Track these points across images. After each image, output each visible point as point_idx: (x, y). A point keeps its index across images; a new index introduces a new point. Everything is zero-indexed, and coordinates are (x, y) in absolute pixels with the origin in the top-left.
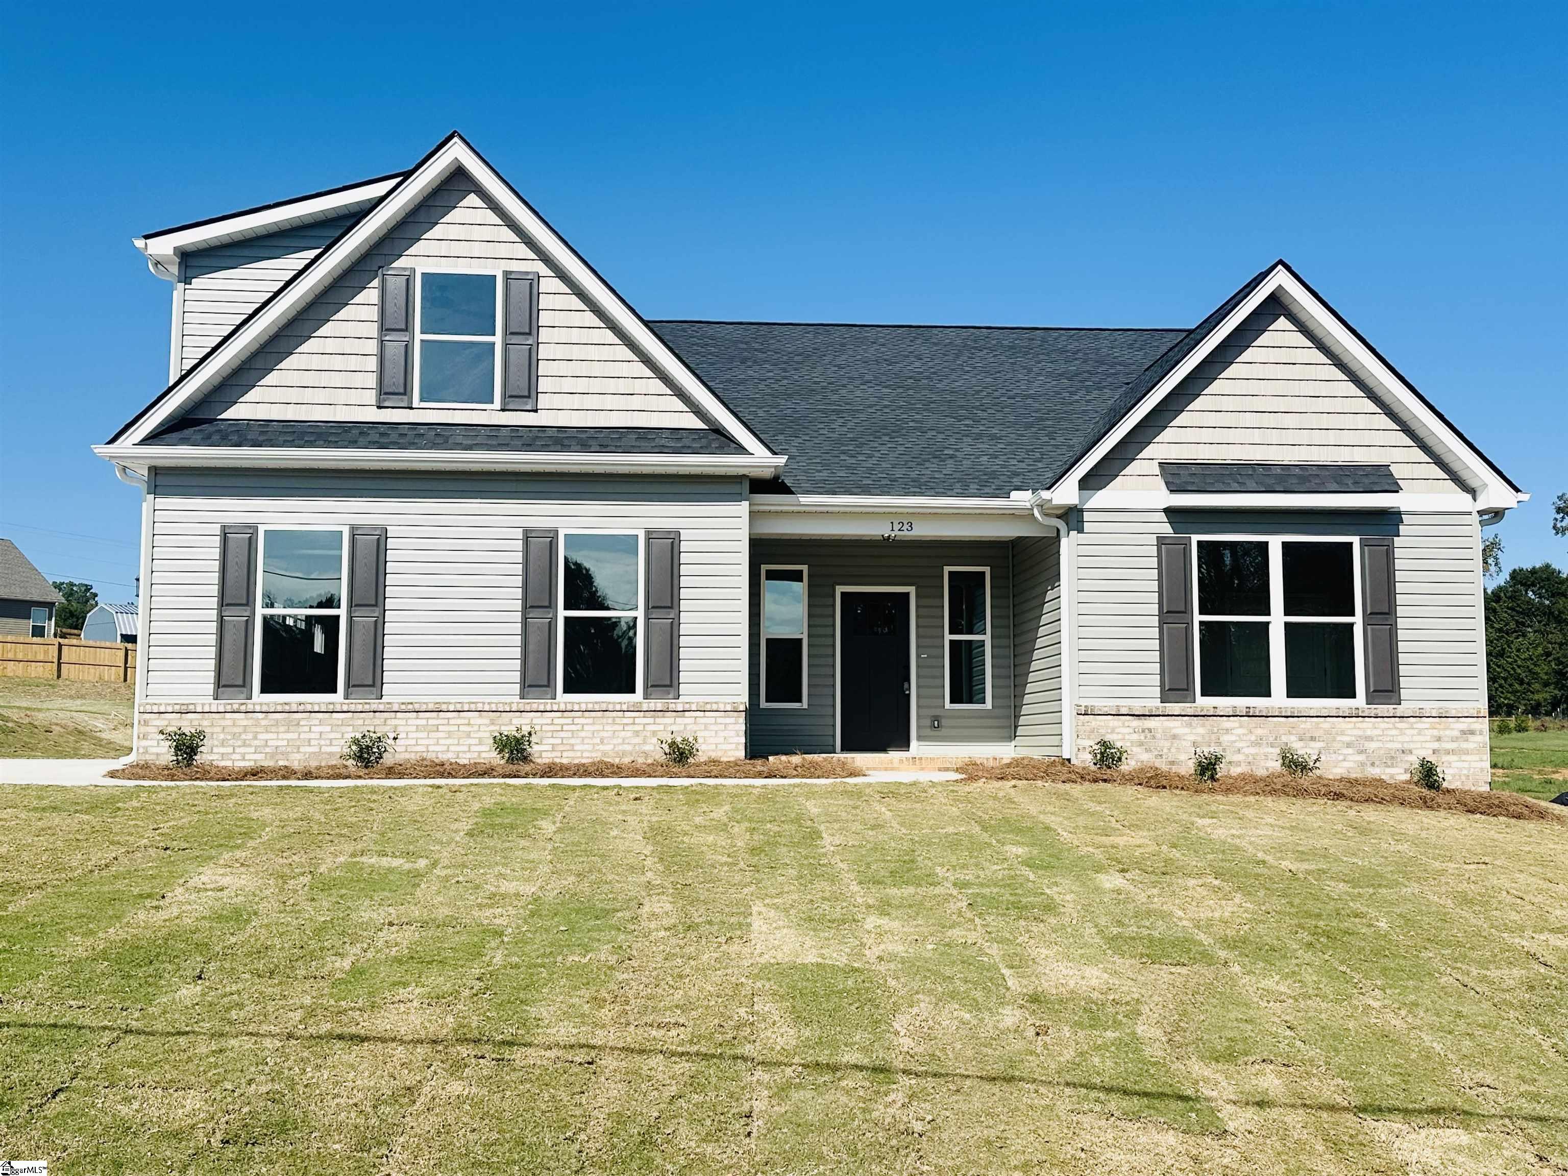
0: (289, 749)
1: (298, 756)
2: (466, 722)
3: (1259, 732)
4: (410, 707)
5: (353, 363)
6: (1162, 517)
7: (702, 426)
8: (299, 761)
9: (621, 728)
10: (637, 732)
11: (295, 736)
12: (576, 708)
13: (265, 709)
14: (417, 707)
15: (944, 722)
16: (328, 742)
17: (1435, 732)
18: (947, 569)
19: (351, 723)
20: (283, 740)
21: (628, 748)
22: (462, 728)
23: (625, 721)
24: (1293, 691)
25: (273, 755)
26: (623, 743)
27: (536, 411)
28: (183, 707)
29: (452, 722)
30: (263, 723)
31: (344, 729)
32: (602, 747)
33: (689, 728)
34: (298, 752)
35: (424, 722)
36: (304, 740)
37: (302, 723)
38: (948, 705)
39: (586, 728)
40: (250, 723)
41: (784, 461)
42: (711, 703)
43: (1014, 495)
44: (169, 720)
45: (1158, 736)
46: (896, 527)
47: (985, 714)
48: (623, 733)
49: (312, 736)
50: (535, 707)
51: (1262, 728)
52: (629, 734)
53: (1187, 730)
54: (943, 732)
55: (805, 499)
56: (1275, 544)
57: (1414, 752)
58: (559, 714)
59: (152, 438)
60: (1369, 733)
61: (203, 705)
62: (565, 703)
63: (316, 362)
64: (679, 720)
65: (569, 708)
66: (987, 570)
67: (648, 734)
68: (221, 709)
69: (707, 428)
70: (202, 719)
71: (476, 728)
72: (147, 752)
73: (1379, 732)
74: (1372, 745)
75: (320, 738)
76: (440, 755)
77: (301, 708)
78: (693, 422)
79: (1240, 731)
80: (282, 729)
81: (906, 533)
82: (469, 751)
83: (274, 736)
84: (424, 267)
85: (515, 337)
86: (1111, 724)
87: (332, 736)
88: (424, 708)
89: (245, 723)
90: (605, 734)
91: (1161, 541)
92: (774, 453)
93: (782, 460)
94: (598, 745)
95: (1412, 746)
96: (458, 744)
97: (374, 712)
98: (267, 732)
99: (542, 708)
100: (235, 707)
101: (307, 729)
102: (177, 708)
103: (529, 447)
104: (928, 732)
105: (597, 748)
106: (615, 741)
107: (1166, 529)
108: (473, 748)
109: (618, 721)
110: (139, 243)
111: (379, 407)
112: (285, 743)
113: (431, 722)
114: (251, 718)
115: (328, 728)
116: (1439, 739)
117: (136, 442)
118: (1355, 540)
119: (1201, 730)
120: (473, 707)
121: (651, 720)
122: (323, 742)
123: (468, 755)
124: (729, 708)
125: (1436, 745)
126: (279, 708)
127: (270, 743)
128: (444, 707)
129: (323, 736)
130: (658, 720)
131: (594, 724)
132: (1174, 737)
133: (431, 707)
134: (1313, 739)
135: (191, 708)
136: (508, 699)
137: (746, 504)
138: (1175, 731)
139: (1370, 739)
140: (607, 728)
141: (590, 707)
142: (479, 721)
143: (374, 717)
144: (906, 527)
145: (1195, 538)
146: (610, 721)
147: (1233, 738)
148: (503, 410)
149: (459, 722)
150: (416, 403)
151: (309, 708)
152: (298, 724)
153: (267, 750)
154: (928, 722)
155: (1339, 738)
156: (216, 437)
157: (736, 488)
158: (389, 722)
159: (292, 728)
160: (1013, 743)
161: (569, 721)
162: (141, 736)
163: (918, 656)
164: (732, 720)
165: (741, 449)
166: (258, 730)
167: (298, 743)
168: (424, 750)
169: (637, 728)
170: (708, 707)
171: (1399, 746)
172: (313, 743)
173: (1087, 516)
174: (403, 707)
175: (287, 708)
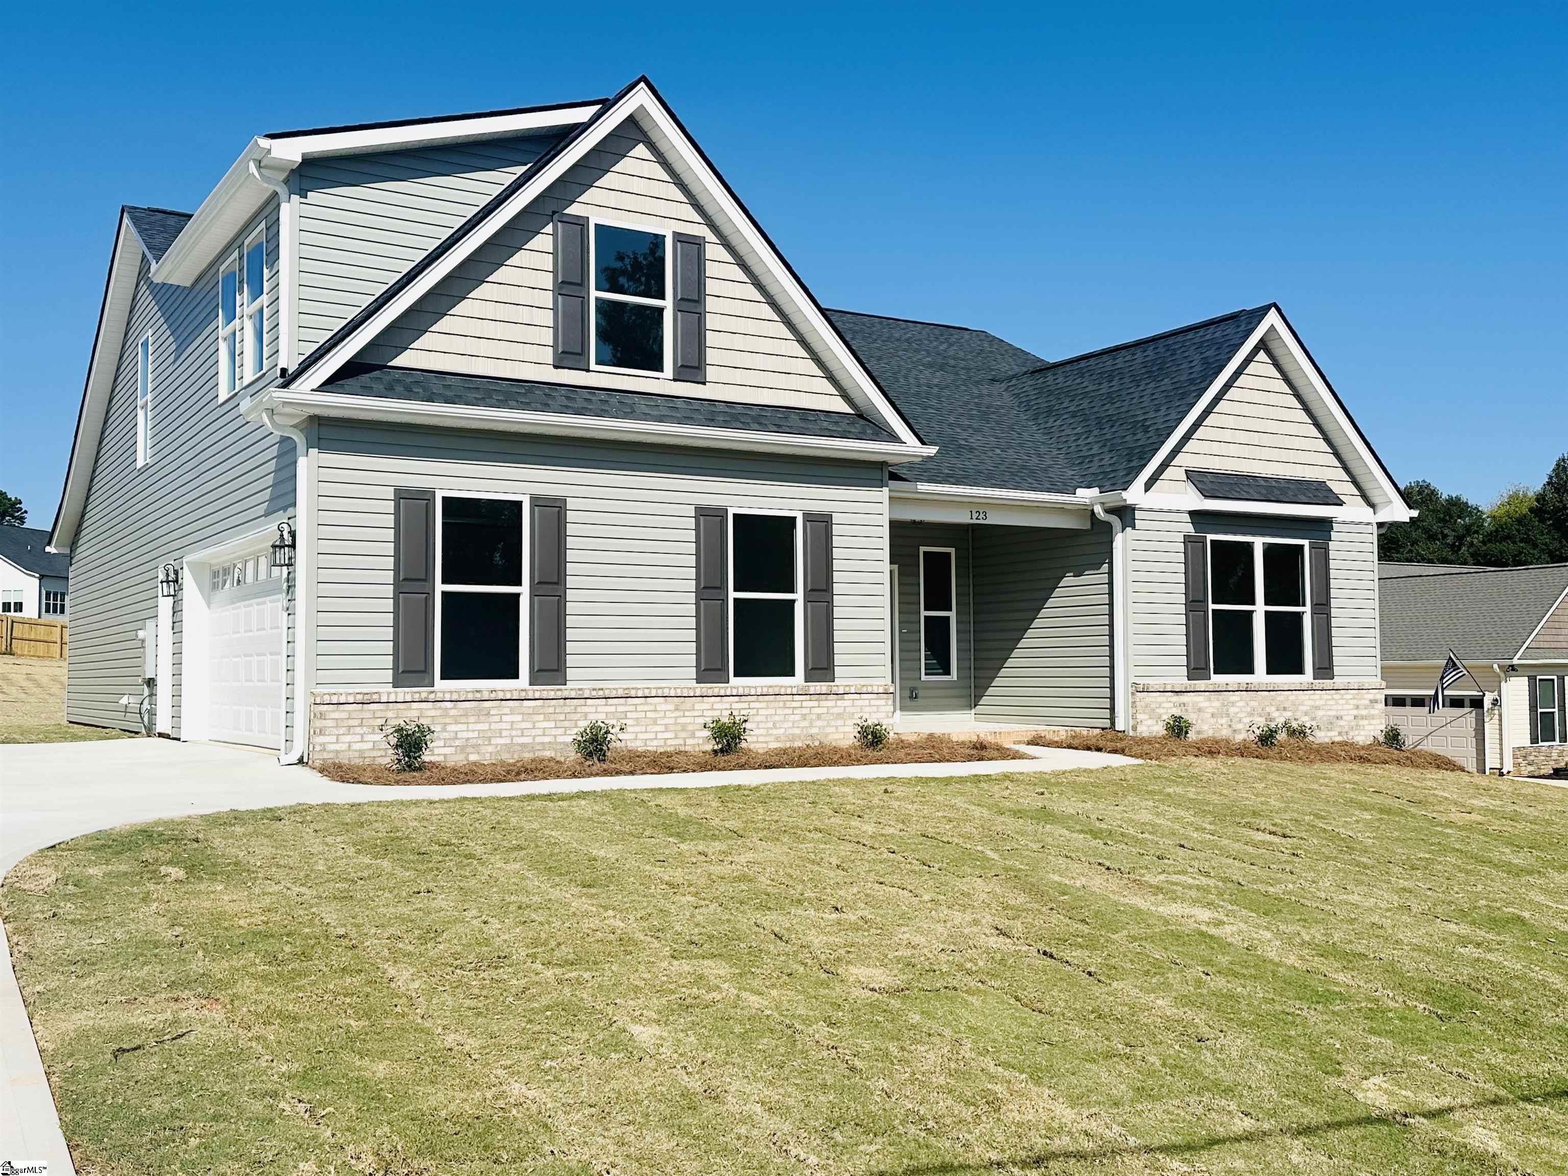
1: (490, 749)
2: (652, 708)
3: (1253, 704)
4: (601, 693)
6: (1187, 518)
7: (850, 411)
8: (491, 753)
9: (790, 711)
10: (805, 715)
11: (485, 726)
12: (753, 692)
13: (455, 697)
14: (607, 694)
15: (921, 693)
16: (519, 733)
17: (1355, 702)
18: (923, 549)
19: (541, 711)
20: (474, 731)
21: (797, 731)
23: (794, 704)
24: (1270, 671)
25: (463, 748)
26: (793, 727)
27: (704, 383)
29: (639, 708)
30: (453, 712)
31: (536, 718)
32: (775, 732)
34: (490, 744)
35: (613, 709)
36: (495, 731)
37: (492, 712)
38: (924, 677)
41: (935, 451)
42: (866, 686)
43: (1080, 492)
46: (975, 515)
47: (951, 685)
49: (504, 726)
50: (716, 692)
51: (1254, 700)
53: (1206, 704)
54: (920, 701)
56: (1259, 543)
57: (1344, 718)
60: (1318, 703)
62: (744, 687)
63: (490, 310)
65: (747, 692)
66: (952, 551)
69: (853, 412)
73: (1322, 702)
74: (1320, 713)
75: (512, 729)
78: (840, 406)
79: (1241, 704)
80: (472, 719)
81: (981, 522)
83: (464, 727)
84: (597, 218)
85: (687, 303)
87: (524, 725)
88: (614, 694)
91: (1187, 539)
92: (923, 443)
93: (932, 450)
95: (1342, 713)
97: (565, 699)
98: (457, 723)
99: (722, 693)
101: (497, 718)
104: (908, 702)
107: (1190, 529)
110: (264, 143)
111: (556, 367)
112: (476, 734)
113: (620, 709)
115: (519, 718)
116: (1357, 707)
117: (315, 387)
118: (1306, 543)
119: (1217, 704)
120: (660, 693)
122: (514, 733)
124: (881, 690)
125: (1355, 712)
127: (459, 735)
128: (633, 693)
129: (515, 726)
132: (1200, 710)
133: (620, 693)
134: (1285, 709)
136: (683, 684)
137: (885, 490)
138: (1201, 705)
139: (1317, 708)
140: (779, 712)
141: (765, 691)
142: (664, 707)
143: (565, 705)
144: (982, 516)
145: (1210, 537)
146: (781, 704)
148: (675, 380)
149: (646, 708)
150: (593, 366)
152: (488, 714)
153: (457, 743)
154: (908, 693)
155: (1301, 708)
157: (877, 475)
158: (579, 709)
159: (482, 718)
160: (973, 711)
162: (318, 731)
163: (900, 631)
165: (894, 438)
167: (489, 734)
171: (1333, 713)
172: (504, 733)
173: (1138, 514)
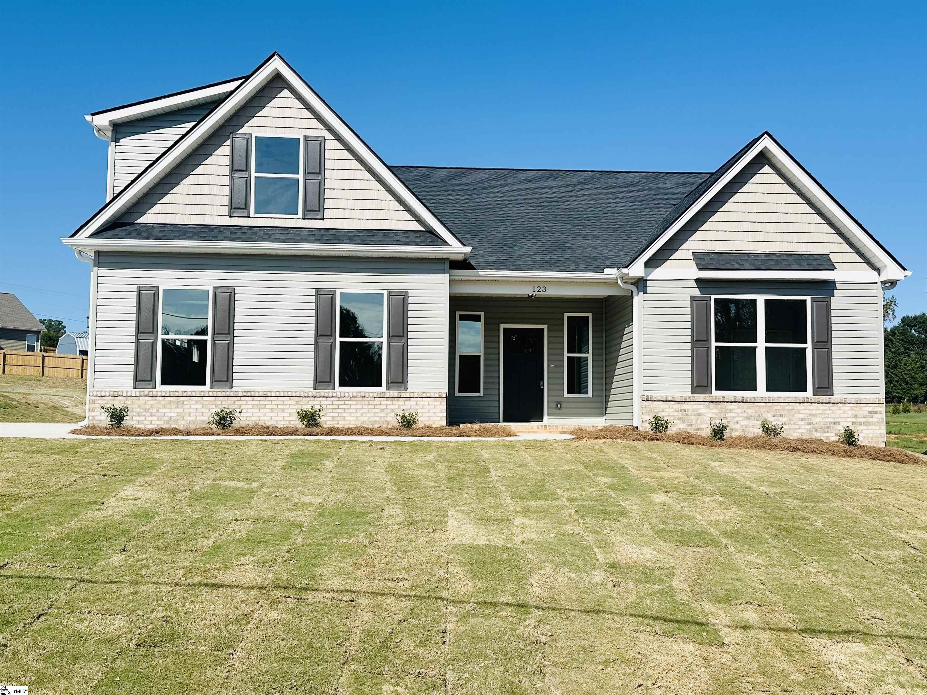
0: (178, 418)
1: (183, 422)
2: (282, 403)
3: (750, 411)
4: (249, 394)
5: (215, 190)
6: (694, 284)
7: (422, 229)
8: (184, 425)
9: (373, 407)
10: (383, 409)
11: (182, 410)
12: (347, 395)
13: (163, 394)
14: (253, 394)
15: (564, 405)
16: (201, 414)
17: (854, 412)
18: (566, 315)
19: (214, 403)
20: (174, 412)
21: (377, 419)
22: (279, 406)
23: (375, 403)
24: (769, 388)
25: (168, 421)
26: (375, 416)
27: (323, 219)
28: (115, 393)
29: (273, 403)
30: (163, 402)
31: (210, 406)
32: (362, 418)
33: (413, 407)
34: (183, 420)
35: (257, 403)
36: (186, 413)
37: (185, 403)
38: (566, 395)
39: (352, 407)
40: (155, 402)
41: (470, 250)
42: (426, 393)
43: (607, 271)
44: (107, 400)
45: (690, 413)
46: (536, 290)
47: (587, 400)
48: (374, 410)
49: (192, 410)
50: (322, 395)
51: (751, 409)
52: (378, 411)
53: (706, 410)
54: (563, 410)
55: (482, 273)
56: (761, 300)
57: (841, 423)
58: (337, 399)
59: (96, 234)
60: (814, 412)
61: (127, 392)
62: (340, 392)
63: (193, 189)
64: (407, 403)
65: (342, 395)
66: (590, 315)
67: (389, 411)
68: (138, 394)
69: (424, 230)
70: (126, 400)
71: (288, 406)
72: (94, 419)
73: (820, 412)
74: (816, 420)
75: (196, 412)
76: (266, 422)
77: (185, 394)
78: (415, 226)
79: (739, 411)
80: (173, 406)
81: (542, 293)
82: (284, 420)
83: (169, 410)
84: (256, 133)
85: (311, 175)
86: (662, 406)
87: (203, 410)
88: (257, 394)
89: (152, 402)
90: (363, 411)
91: (693, 298)
92: (464, 245)
93: (468, 249)
94: (360, 417)
95: (839, 420)
96: (277, 416)
97: (228, 397)
98: (165, 408)
99: (326, 395)
100: (146, 393)
101: (188, 406)
102: (112, 393)
103: (319, 240)
104: (554, 411)
105: (359, 418)
106: (369, 415)
107: (696, 292)
108: (286, 418)
109: (371, 403)
110: (89, 118)
111: (230, 217)
112: (176, 414)
113: (261, 403)
114: (156, 400)
115: (201, 406)
116: (856, 416)
117: (87, 236)
118: (808, 299)
119: (715, 410)
120: (286, 394)
121: (390, 403)
122: (198, 414)
123: (283, 423)
124: (436, 396)
125: (854, 420)
126: (172, 394)
127: (166, 414)
128: (269, 394)
129: (198, 411)
130: (395, 403)
131: (357, 404)
132: (699, 414)
133: (261, 394)
134: (781, 416)
135: (120, 393)
136: (307, 390)
137: (447, 275)
138: (700, 411)
139: (815, 416)
140: (365, 407)
141: (355, 395)
142: (289, 402)
143: (228, 400)
144: (542, 289)
145: (713, 297)
146: (367, 403)
147: (734, 415)
148: (304, 219)
149: (278, 403)
150: (252, 215)
151: (189, 394)
152: (183, 403)
153: (165, 418)
154: (554, 405)
155: (796, 415)
156: (134, 234)
157: (440, 266)
158: (236, 403)
159: (179, 406)
160: (604, 418)
161: (343, 403)
162: (91, 410)
163: (549, 366)
164: (439, 403)
165: (445, 243)
166: (160, 406)
167: (183, 415)
168: (257, 419)
169: (383, 407)
170: (424, 395)
171: (832, 420)
172: (192, 414)
173: (649, 284)
174: (245, 394)
175: (176, 394)
